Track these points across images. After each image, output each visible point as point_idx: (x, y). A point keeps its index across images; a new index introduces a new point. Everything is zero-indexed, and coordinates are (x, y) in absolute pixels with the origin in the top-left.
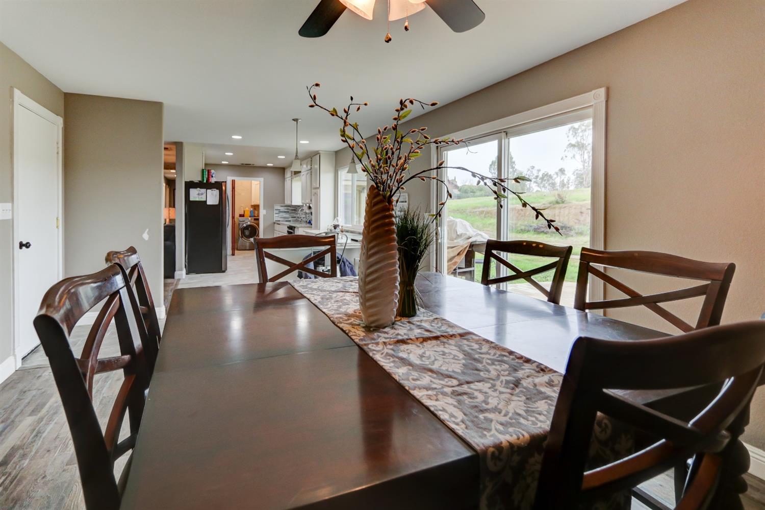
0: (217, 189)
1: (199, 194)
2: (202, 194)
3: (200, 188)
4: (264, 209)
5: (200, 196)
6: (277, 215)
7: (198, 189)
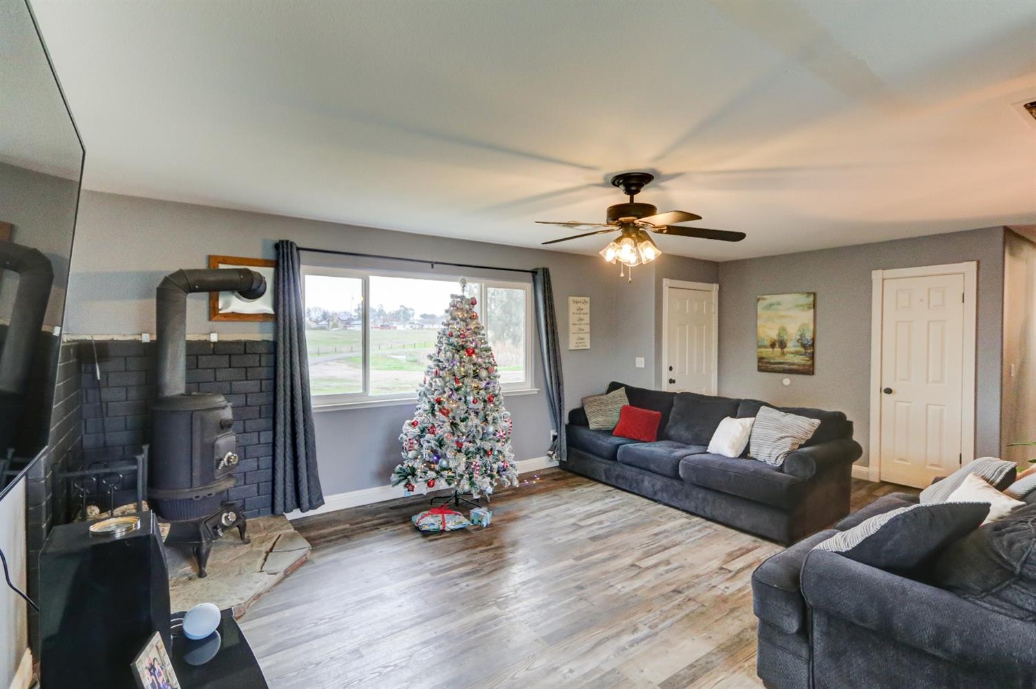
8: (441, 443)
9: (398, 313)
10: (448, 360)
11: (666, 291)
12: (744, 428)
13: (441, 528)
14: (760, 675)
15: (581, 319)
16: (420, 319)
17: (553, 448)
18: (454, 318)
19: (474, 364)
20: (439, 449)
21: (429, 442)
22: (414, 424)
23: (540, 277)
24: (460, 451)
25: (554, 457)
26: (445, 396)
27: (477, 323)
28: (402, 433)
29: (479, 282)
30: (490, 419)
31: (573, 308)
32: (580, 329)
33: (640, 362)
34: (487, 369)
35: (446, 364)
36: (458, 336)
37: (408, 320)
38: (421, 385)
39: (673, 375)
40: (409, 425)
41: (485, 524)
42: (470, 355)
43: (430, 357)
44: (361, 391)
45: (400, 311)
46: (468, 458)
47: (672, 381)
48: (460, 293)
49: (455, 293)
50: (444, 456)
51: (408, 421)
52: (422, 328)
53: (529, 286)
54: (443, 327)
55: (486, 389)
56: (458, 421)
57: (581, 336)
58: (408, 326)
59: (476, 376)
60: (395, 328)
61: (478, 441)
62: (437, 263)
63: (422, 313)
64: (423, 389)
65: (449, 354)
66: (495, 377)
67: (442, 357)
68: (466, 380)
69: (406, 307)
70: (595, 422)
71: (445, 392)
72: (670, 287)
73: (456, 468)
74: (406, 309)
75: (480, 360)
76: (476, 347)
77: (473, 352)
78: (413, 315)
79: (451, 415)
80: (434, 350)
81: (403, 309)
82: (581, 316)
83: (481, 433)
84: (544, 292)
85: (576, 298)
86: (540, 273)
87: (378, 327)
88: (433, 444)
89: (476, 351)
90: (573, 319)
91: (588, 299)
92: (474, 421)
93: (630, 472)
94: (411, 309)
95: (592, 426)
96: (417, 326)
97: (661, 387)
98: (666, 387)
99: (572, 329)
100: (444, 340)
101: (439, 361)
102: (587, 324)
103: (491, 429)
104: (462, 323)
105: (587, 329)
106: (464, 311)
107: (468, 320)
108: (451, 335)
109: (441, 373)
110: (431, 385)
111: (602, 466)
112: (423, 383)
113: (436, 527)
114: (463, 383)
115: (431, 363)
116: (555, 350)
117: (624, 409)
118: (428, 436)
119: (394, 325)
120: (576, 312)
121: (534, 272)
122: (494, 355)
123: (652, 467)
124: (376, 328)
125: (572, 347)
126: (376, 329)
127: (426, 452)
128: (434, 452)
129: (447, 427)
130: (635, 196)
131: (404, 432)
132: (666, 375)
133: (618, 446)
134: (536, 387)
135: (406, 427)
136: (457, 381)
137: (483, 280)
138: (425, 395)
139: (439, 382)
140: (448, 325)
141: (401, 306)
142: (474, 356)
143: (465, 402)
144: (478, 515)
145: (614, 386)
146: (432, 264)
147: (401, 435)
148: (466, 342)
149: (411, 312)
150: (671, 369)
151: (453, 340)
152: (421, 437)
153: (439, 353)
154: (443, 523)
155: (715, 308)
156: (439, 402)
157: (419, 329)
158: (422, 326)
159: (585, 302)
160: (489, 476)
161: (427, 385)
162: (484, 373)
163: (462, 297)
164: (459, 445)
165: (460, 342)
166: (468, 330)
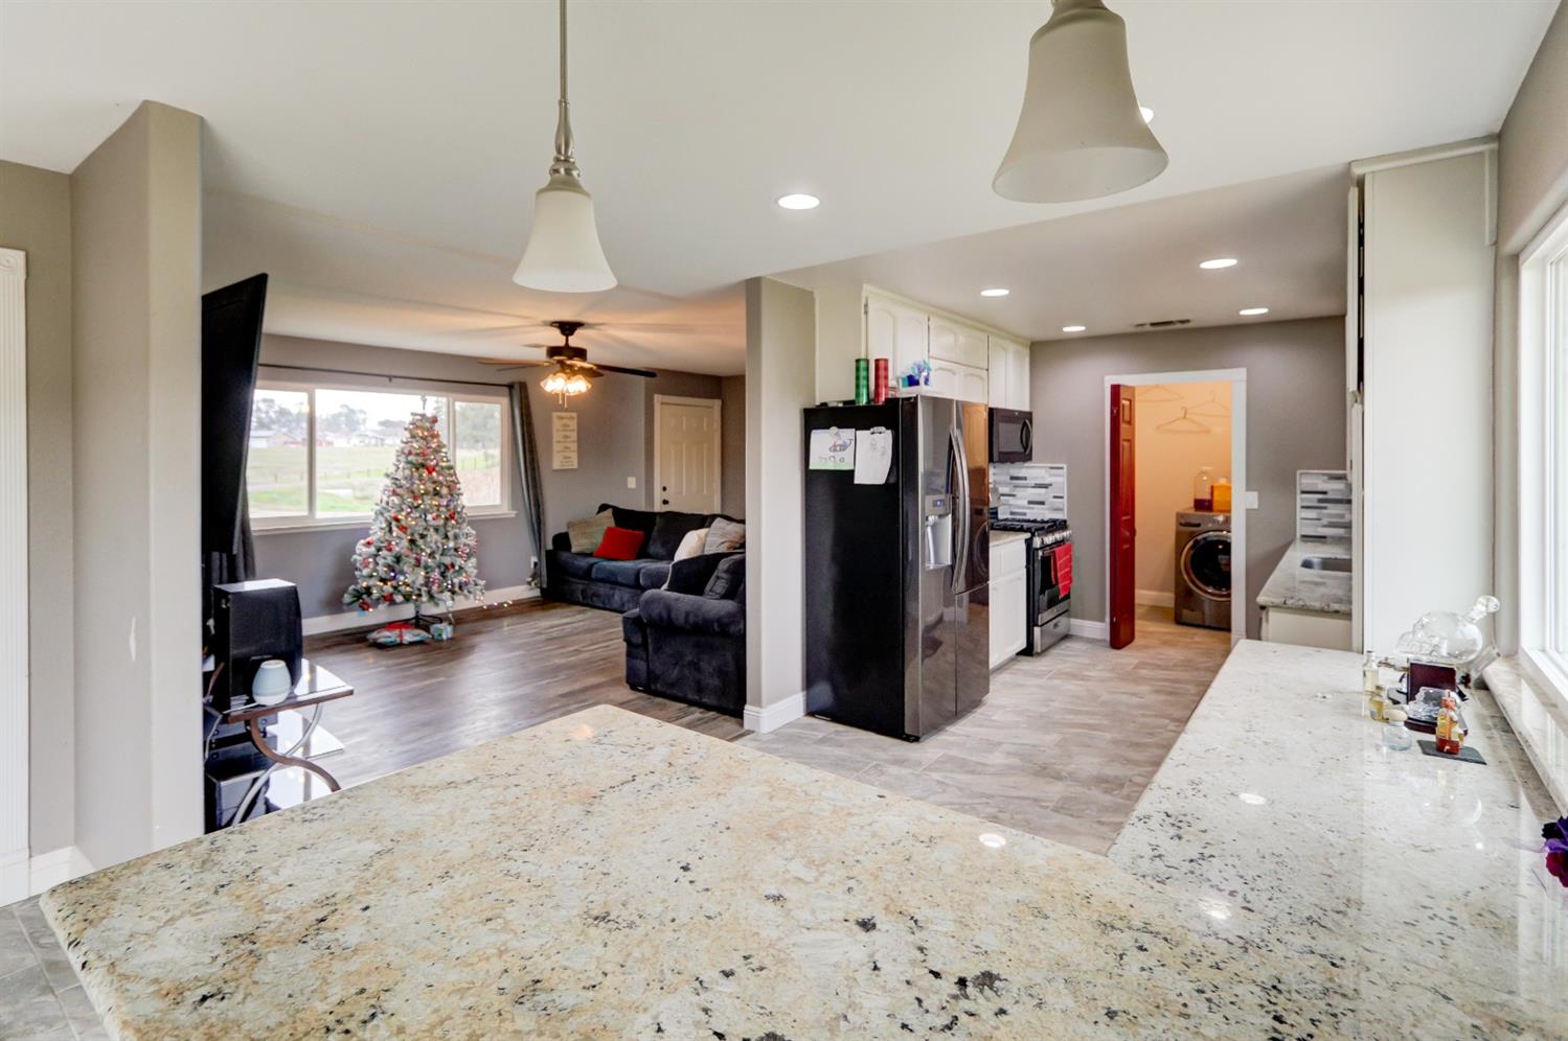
0: (887, 428)
1: (834, 449)
2: (844, 447)
3: (839, 427)
4: (1249, 488)
5: (839, 455)
6: (1312, 514)
7: (834, 429)
8: (398, 559)
9: (336, 417)
10: (406, 478)
11: (657, 407)
12: (699, 538)
13: (398, 640)
14: (627, 682)
15: (567, 437)
16: (379, 428)
17: (534, 576)
18: (413, 437)
19: (434, 482)
20: (396, 565)
21: (385, 558)
22: (369, 544)
23: (516, 392)
24: (418, 566)
25: (533, 584)
26: (404, 513)
27: (439, 441)
28: (355, 553)
29: (447, 397)
30: (450, 534)
31: (557, 424)
32: (567, 448)
33: (632, 483)
34: (448, 487)
35: (404, 482)
36: (418, 454)
37: (354, 430)
38: (377, 504)
39: (666, 496)
40: (364, 545)
41: (444, 637)
42: (430, 473)
43: (387, 475)
44: (306, 513)
45: (340, 414)
46: (427, 573)
47: (665, 502)
48: (421, 411)
49: (415, 411)
50: (402, 573)
51: (362, 541)
52: (382, 445)
53: (505, 401)
54: (403, 445)
55: (447, 506)
56: (417, 537)
57: (567, 454)
58: (355, 441)
59: (437, 493)
60: (330, 443)
61: (437, 556)
62: (395, 377)
63: (382, 419)
64: (378, 508)
65: (407, 472)
66: (458, 495)
67: (399, 475)
68: (425, 498)
69: (351, 407)
70: (578, 544)
71: (402, 510)
72: (662, 404)
73: (414, 582)
74: (352, 411)
75: (441, 478)
76: (437, 465)
77: (434, 470)
78: (364, 421)
79: (409, 531)
80: (392, 469)
81: (345, 411)
82: (568, 433)
83: (441, 549)
84: (521, 409)
85: (559, 414)
86: (517, 387)
87: (297, 443)
88: (390, 560)
89: (437, 469)
90: (557, 436)
91: (574, 415)
92: (433, 537)
93: (603, 589)
94: (362, 412)
95: (574, 550)
96: (373, 441)
97: (653, 507)
98: (658, 507)
99: (556, 447)
100: (402, 458)
101: (397, 479)
102: (574, 442)
103: (451, 544)
104: (422, 441)
105: (574, 446)
106: (424, 429)
107: (430, 438)
108: (410, 453)
109: (399, 491)
110: (388, 503)
111: (579, 586)
112: (379, 502)
113: (392, 639)
114: (423, 501)
115: (388, 482)
116: (533, 469)
117: (609, 531)
118: (384, 553)
119: (329, 439)
120: (560, 428)
121: (510, 386)
122: (457, 472)
123: (620, 579)
124: (293, 443)
125: (556, 465)
126: (293, 446)
127: (382, 569)
128: (391, 568)
129: (405, 543)
130: (570, 338)
131: (358, 552)
132: (658, 496)
133: (593, 565)
134: (513, 510)
135: (360, 547)
136: (415, 498)
137: (450, 394)
138: (382, 514)
139: (395, 499)
140: (406, 443)
141: (343, 406)
142: (434, 474)
143: (425, 520)
144: (438, 629)
145: (603, 508)
146: (390, 378)
147: (355, 557)
148: (426, 460)
149: (361, 416)
150: (664, 489)
151: (411, 458)
152: (376, 556)
153: (396, 471)
154: (401, 636)
155: (717, 425)
156: (397, 520)
157: (376, 445)
158: (382, 440)
159: (572, 418)
160: (449, 591)
161: (384, 504)
162: (445, 491)
163: (423, 416)
164: (418, 561)
165: (420, 460)
166: (429, 448)
